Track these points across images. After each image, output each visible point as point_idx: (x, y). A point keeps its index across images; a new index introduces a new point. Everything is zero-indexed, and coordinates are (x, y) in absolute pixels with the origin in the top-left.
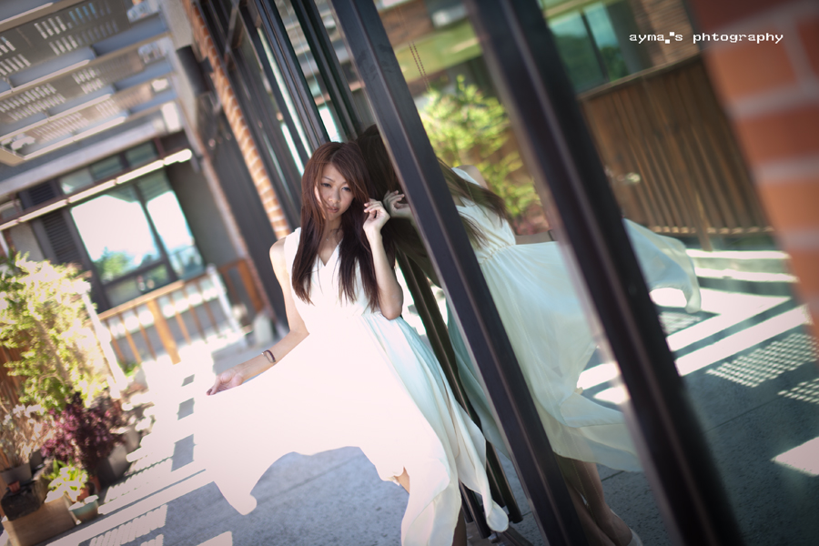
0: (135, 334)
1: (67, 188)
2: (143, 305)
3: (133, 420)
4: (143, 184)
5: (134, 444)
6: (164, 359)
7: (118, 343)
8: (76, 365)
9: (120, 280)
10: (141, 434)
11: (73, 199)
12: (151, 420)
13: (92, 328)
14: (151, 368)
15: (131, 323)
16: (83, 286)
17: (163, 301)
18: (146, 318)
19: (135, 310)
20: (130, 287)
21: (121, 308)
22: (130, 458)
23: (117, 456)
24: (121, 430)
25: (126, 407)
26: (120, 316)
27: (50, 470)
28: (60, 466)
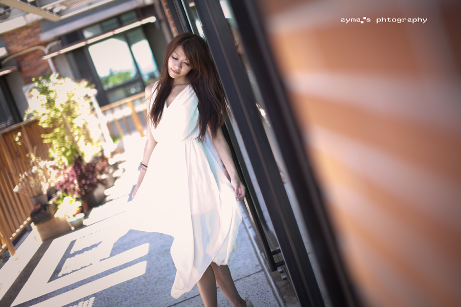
0: (120, 120)
1: (87, 34)
2: (126, 104)
3: (111, 171)
4: (130, 35)
5: (110, 183)
6: (136, 135)
7: (110, 125)
8: (83, 138)
9: (116, 88)
10: (116, 179)
11: (90, 42)
12: (122, 171)
13: (96, 116)
14: (128, 140)
15: (119, 114)
16: (93, 92)
17: (138, 102)
18: (127, 111)
19: (121, 107)
20: (120, 93)
21: (113, 105)
22: (106, 192)
23: (99, 191)
24: (104, 176)
25: (111, 162)
26: (112, 110)
27: (59, 199)
28: (64, 197)
